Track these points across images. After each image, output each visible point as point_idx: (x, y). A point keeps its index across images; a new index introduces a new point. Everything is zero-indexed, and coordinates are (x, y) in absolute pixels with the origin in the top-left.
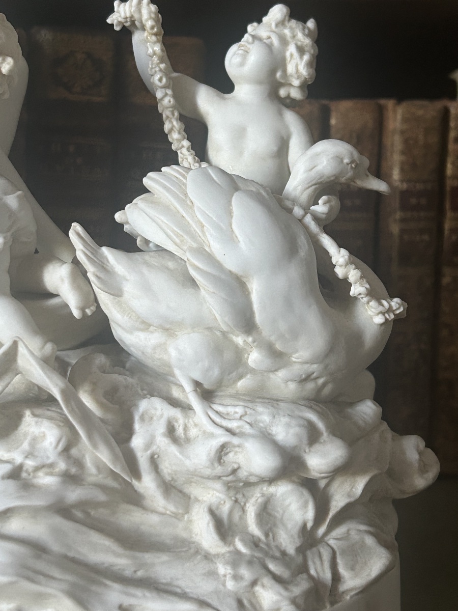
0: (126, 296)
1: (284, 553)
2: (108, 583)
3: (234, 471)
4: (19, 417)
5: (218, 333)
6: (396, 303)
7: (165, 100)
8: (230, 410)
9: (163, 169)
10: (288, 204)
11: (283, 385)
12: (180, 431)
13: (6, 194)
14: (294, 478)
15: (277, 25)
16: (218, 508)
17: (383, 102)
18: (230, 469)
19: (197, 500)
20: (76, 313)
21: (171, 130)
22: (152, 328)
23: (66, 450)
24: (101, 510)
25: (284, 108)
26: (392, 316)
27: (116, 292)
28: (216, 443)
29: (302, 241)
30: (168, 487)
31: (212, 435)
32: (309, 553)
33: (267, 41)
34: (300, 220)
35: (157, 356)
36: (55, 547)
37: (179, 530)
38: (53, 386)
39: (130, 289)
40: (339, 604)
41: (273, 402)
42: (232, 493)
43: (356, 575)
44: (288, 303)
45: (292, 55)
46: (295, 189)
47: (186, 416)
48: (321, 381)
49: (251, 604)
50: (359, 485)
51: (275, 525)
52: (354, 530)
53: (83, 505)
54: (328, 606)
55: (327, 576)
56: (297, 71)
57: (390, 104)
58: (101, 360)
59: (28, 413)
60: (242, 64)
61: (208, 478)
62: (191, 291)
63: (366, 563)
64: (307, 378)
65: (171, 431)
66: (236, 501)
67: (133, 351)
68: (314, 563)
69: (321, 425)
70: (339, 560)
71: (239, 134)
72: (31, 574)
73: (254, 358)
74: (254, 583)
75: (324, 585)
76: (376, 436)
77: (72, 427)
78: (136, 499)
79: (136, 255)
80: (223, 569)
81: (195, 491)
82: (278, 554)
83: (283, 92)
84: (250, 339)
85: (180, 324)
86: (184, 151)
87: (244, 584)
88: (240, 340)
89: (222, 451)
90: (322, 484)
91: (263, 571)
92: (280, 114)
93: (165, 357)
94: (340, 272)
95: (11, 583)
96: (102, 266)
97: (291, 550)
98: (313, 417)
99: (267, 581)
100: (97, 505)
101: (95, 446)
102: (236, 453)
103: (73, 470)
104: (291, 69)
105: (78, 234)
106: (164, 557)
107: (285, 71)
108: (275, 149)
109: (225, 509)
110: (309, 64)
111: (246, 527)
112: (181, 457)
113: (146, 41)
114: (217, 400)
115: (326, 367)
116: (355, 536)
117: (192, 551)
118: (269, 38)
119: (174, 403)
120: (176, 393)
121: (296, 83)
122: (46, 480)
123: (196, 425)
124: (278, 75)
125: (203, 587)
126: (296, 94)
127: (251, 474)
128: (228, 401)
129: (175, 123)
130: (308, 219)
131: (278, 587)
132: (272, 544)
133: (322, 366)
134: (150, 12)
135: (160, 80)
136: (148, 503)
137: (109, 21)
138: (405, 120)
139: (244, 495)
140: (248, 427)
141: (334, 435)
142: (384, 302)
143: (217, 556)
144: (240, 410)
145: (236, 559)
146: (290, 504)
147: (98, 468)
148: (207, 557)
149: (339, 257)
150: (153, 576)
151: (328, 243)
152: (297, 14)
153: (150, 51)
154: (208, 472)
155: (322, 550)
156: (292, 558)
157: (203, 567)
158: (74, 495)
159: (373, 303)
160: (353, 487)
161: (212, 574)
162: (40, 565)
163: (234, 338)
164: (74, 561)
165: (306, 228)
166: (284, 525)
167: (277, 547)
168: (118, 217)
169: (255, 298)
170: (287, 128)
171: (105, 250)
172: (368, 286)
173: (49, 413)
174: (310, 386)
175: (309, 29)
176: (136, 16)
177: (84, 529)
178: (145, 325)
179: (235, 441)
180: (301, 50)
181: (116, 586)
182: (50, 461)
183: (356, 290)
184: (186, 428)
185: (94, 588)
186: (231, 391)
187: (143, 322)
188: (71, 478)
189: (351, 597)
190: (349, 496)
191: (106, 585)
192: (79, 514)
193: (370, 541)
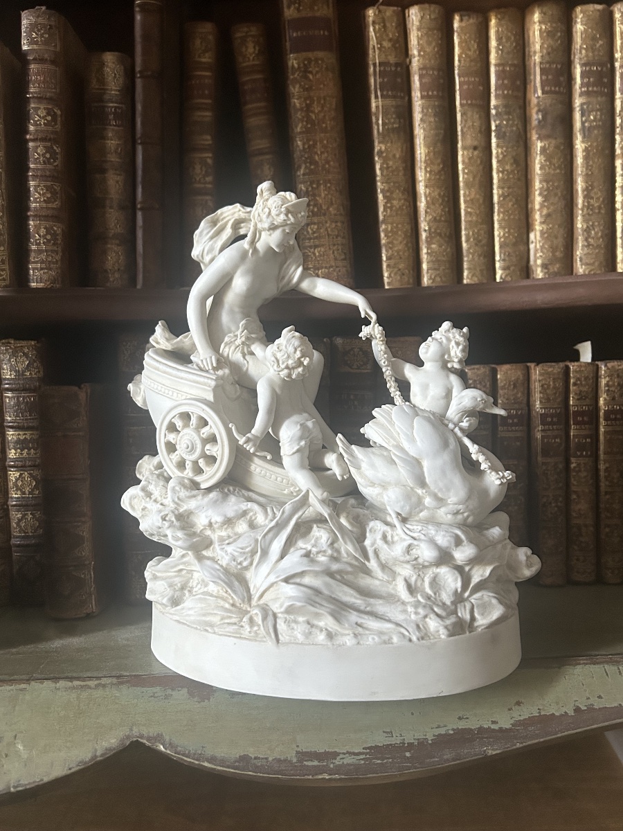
0: (363, 469)
1: (444, 604)
2: (351, 611)
3: (416, 559)
4: (311, 528)
5: (409, 488)
6: (507, 473)
7: (387, 372)
8: (415, 527)
9: (383, 406)
10: (446, 422)
11: (444, 516)
12: (389, 538)
13: (307, 420)
14: (450, 565)
15: (445, 332)
16: (409, 578)
17: (529, 364)
18: (413, 557)
19: (399, 574)
20: (339, 478)
21: (390, 387)
22: (376, 486)
23: (332, 544)
24: (349, 576)
25: (450, 373)
26: (505, 480)
27: (358, 468)
28: (406, 544)
29: (452, 441)
30: (384, 567)
31: (405, 540)
32: (459, 605)
33: (440, 340)
34: (452, 430)
35: (378, 500)
36: (326, 592)
37: (390, 589)
38: (325, 512)
39: (364, 466)
40: (475, 633)
41: (438, 524)
42: (417, 571)
43: (484, 618)
44: (443, 472)
45: (453, 347)
46: (452, 414)
47: (393, 530)
48: (466, 514)
49: (424, 627)
50: (488, 571)
51: (440, 589)
52: (486, 596)
53: (340, 572)
54: (468, 633)
55: (468, 617)
56: (456, 355)
57: (532, 365)
58: (352, 501)
59: (315, 526)
60: (426, 353)
61: (403, 562)
62: (394, 466)
63: (490, 612)
64: (457, 513)
65: (384, 537)
66: (419, 575)
67: (367, 497)
68: (461, 610)
69: (463, 537)
70: (475, 610)
71: (425, 387)
72: (313, 603)
73: (428, 501)
74: (426, 617)
75: (466, 622)
76: (500, 546)
77: (335, 534)
78: (367, 572)
79: (370, 449)
80: (410, 609)
81: (398, 569)
82: (440, 604)
83: (449, 365)
84: (424, 491)
85: (389, 483)
86: (397, 396)
87: (420, 616)
88: (420, 491)
89: (409, 549)
90: (467, 569)
91: (431, 611)
92: (448, 377)
93: (382, 500)
94: (474, 457)
95: (303, 606)
96: (352, 454)
97: (448, 603)
98: (459, 532)
99: (432, 616)
100: (347, 573)
101: (346, 543)
102: (417, 550)
103: (335, 555)
104: (452, 354)
105: (340, 439)
106: (381, 602)
107: (449, 355)
108: (444, 394)
109: (413, 579)
110: (463, 351)
111: (424, 589)
112: (388, 550)
113: (378, 344)
114: (409, 523)
115: (467, 507)
116: (486, 598)
117: (396, 600)
118: (441, 338)
119: (387, 524)
120: (389, 519)
121: (456, 360)
122: (322, 558)
123: (397, 535)
124: (446, 357)
125: (400, 617)
126: (457, 366)
127: (425, 561)
128: (414, 523)
129: (392, 383)
130: (457, 430)
131: (438, 620)
132: (438, 598)
133: (465, 506)
134: (379, 331)
135: (384, 363)
136: (373, 574)
137: (360, 335)
138: (541, 374)
139: (423, 573)
140: (423, 536)
141: (471, 542)
142: (500, 473)
143: (408, 603)
144: (420, 528)
145: (417, 605)
146: (448, 579)
147: (347, 554)
148: (403, 603)
149: (473, 449)
150: (375, 610)
151: (467, 442)
152: (457, 325)
153: (379, 349)
154: (402, 559)
155: (466, 604)
156: (448, 606)
157: (400, 608)
158: (335, 567)
159: (493, 473)
160: (484, 571)
161: (405, 611)
162: (318, 600)
163: (417, 491)
164: (334, 599)
165: (455, 434)
166: (445, 589)
167: (441, 601)
168: (362, 430)
169: (425, 470)
170: (451, 383)
171: (353, 446)
172: (489, 464)
173: (325, 526)
174: (460, 517)
175: (463, 332)
176: (372, 333)
177: (340, 584)
178: (373, 484)
179: (415, 543)
180: (458, 344)
181: (355, 613)
182: (323, 549)
183: (483, 466)
184: (392, 536)
185: (343, 612)
186: (417, 518)
187: (372, 482)
188: (335, 559)
189: (482, 630)
190: (482, 576)
191: (350, 612)
192: (338, 577)
193: (494, 601)
